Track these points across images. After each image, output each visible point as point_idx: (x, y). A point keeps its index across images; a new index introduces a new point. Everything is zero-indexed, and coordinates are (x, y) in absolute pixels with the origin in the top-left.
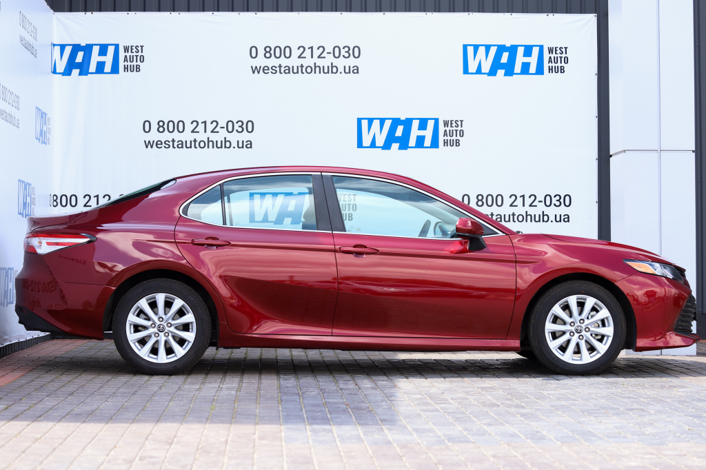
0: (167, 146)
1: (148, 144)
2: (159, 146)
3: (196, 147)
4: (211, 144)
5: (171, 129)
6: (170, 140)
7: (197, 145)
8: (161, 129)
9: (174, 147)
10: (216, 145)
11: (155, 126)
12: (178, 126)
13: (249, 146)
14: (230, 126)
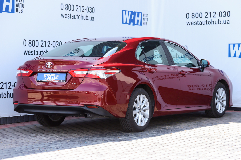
0: (196, 24)
1: (188, 24)
2: (192, 24)
3: (207, 24)
4: (213, 22)
5: (197, 17)
6: (197, 21)
7: (207, 23)
8: (193, 17)
9: (198, 25)
10: (215, 23)
11: (191, 16)
12: (200, 15)
13: (228, 23)
14: (221, 14)
